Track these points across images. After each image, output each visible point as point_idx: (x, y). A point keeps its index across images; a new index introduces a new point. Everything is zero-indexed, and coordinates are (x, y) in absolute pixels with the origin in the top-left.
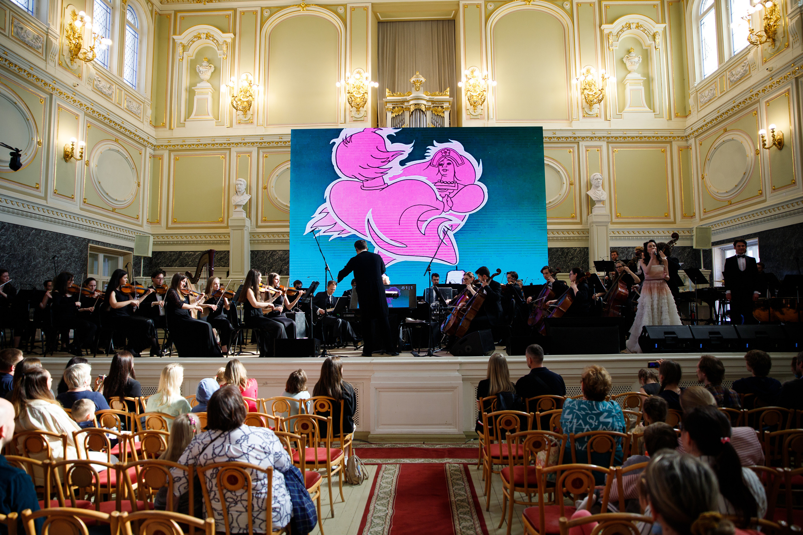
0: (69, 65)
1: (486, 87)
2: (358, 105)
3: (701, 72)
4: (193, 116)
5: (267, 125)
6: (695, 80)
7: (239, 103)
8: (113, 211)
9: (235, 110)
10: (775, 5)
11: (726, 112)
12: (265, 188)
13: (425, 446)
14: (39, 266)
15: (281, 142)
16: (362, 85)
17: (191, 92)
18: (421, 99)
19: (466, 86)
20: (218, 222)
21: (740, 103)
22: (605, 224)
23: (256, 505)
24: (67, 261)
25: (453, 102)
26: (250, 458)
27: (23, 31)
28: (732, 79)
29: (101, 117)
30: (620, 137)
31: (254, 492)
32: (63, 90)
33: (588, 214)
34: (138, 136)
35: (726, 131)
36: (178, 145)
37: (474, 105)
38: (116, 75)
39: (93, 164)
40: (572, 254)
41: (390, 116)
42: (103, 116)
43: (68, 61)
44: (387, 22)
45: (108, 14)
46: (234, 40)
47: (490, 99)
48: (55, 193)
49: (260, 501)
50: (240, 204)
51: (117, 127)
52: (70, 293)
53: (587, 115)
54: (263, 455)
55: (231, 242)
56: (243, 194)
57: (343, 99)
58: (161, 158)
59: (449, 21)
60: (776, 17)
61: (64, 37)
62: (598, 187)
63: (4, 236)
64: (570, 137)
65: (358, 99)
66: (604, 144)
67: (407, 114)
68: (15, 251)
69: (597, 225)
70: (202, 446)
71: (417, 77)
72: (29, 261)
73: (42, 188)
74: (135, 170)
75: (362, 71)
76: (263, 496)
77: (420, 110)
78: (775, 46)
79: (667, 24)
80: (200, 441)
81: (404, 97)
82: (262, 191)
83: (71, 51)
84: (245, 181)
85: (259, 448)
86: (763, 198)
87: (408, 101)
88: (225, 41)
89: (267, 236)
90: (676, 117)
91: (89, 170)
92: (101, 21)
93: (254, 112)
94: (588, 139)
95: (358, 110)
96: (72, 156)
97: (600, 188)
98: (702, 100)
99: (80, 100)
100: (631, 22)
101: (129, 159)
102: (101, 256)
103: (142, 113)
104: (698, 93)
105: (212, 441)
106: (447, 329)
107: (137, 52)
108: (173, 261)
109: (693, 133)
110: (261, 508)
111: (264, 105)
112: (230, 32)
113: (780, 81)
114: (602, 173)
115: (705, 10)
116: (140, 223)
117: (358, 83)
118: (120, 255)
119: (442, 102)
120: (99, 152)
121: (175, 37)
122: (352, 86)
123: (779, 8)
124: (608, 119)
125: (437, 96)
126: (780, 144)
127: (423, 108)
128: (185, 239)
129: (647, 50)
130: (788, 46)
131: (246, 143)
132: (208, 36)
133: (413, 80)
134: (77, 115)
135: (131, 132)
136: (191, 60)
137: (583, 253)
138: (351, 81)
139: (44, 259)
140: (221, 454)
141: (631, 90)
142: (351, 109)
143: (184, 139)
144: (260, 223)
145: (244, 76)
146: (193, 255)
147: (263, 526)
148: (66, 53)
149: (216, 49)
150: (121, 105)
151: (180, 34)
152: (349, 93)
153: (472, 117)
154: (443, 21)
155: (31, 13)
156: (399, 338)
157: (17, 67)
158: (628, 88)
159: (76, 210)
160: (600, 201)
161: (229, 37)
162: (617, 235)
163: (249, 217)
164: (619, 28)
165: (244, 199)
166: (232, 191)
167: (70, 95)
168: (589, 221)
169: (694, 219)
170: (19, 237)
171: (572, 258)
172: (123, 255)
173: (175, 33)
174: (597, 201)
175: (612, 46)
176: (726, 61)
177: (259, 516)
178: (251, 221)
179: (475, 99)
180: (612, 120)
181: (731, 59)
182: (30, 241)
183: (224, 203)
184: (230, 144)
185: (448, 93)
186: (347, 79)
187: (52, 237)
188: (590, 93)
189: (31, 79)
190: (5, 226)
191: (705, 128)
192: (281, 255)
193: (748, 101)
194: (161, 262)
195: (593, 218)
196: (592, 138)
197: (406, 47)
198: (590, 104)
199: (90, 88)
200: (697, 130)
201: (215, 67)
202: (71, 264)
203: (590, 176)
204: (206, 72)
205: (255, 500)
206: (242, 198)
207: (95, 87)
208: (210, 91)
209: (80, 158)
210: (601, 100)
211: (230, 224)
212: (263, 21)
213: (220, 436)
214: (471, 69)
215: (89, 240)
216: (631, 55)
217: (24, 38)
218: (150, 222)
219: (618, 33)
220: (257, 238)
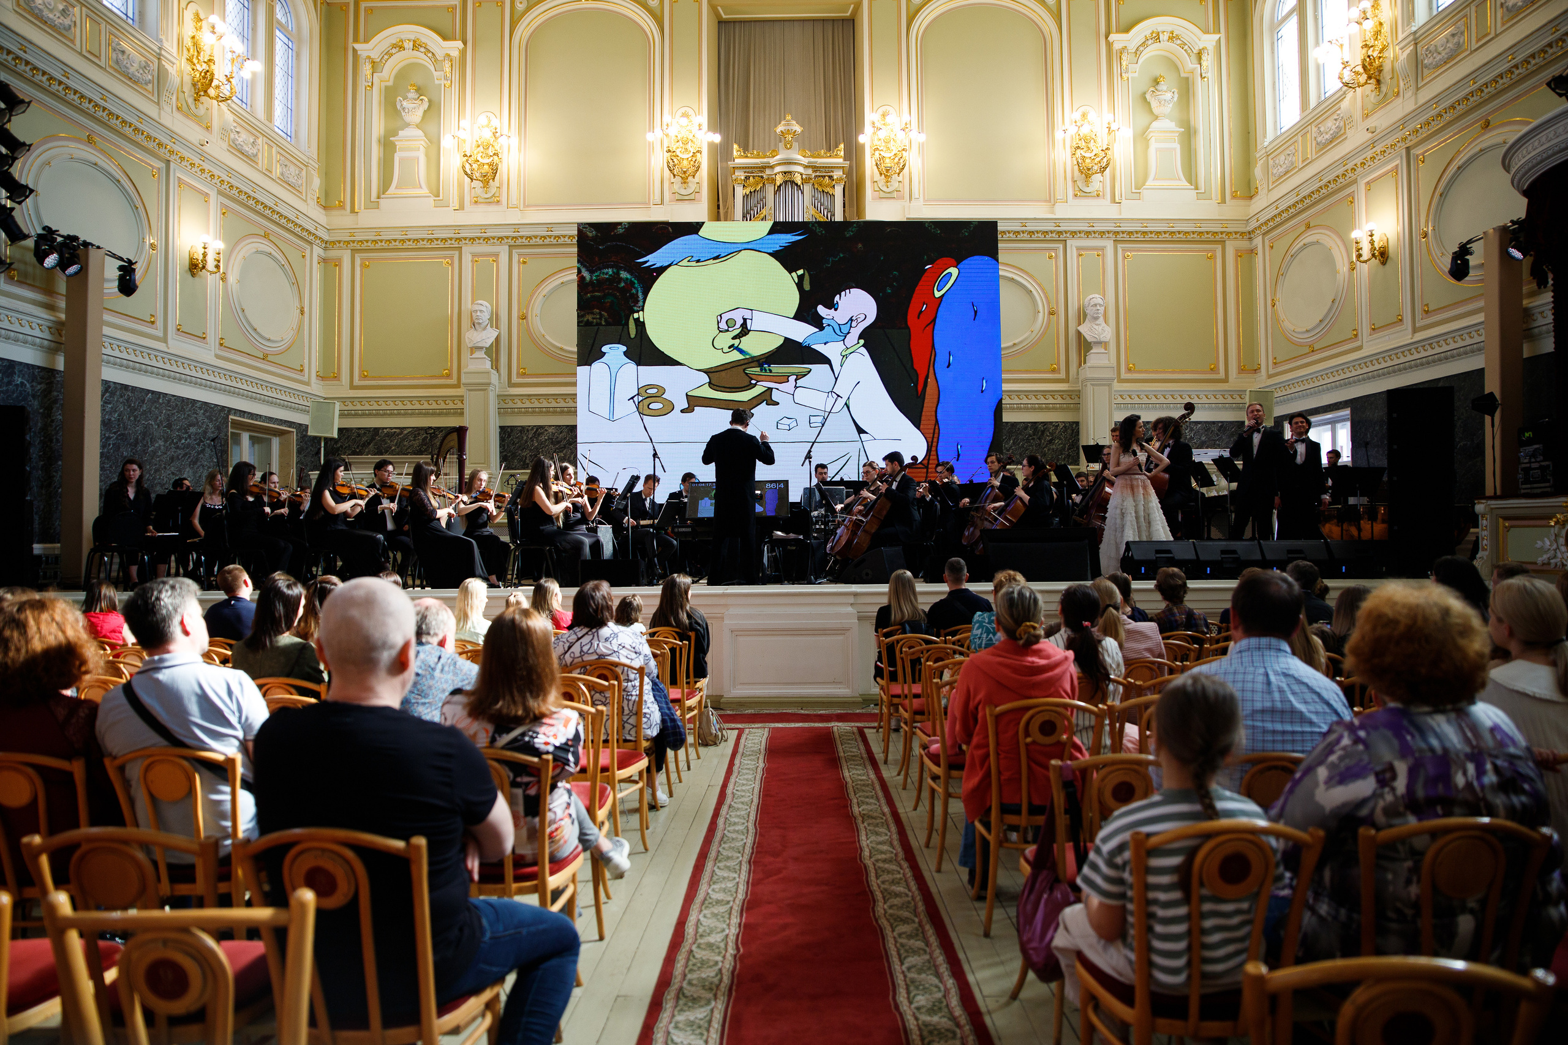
0: (193, 107)
1: (907, 144)
2: (685, 172)
3: (1276, 122)
4: (392, 190)
5: (525, 206)
6: (1265, 137)
7: (475, 166)
8: (265, 358)
9: (467, 180)
10: (1381, 24)
11: (1309, 196)
12: (524, 317)
13: (803, 712)
14: (160, 453)
15: (550, 237)
16: (691, 137)
17: (388, 146)
18: (795, 164)
19: (872, 141)
20: (442, 377)
21: (1329, 182)
22: (1107, 383)
23: (626, 708)
24: (198, 444)
25: (851, 166)
26: (621, 657)
27: (125, 57)
28: (1319, 139)
29: (243, 197)
30: (1137, 232)
31: (625, 693)
32: (186, 153)
33: (1080, 365)
34: (300, 226)
35: (1308, 227)
36: (367, 241)
37: (886, 173)
38: (263, 120)
39: (232, 279)
40: (1051, 434)
41: (740, 192)
42: (246, 193)
43: (190, 101)
44: (734, 22)
45: (246, 10)
46: (463, 53)
47: (915, 162)
48: (179, 330)
49: (631, 703)
50: (480, 345)
51: (268, 212)
52: (252, 494)
53: (1081, 194)
54: (634, 656)
55: (466, 412)
56: (485, 329)
57: (659, 160)
58: (338, 263)
59: (843, 20)
60: (1382, 43)
61: (184, 61)
62: (1096, 318)
63: (110, 403)
64: (1052, 232)
65: (685, 163)
66: (1109, 244)
67: (770, 190)
68: (125, 428)
69: (1092, 385)
70: (567, 646)
71: (788, 125)
72: (145, 446)
73: (160, 323)
74: (295, 286)
75: (691, 112)
76: (634, 698)
77: (793, 182)
78: (1379, 91)
79: (1222, 35)
80: (565, 640)
81: (765, 160)
82: (518, 323)
83: (194, 85)
84: (488, 305)
85: (629, 647)
86: (1358, 343)
87: (772, 167)
88: (448, 55)
89: (527, 402)
90: (1234, 197)
91: (225, 288)
92: (235, 24)
93: (501, 183)
94: (1082, 235)
95: (684, 181)
96: (204, 267)
97: (1101, 320)
98: (1275, 171)
99: (212, 169)
100: (1160, 29)
101: (287, 266)
102: (245, 437)
103: (304, 184)
104: (1270, 157)
105: (579, 639)
106: (837, 549)
107: (293, 75)
108: (364, 444)
109: (1259, 227)
110: (631, 711)
111: (519, 171)
112: (455, 39)
113: (1385, 151)
114: (1104, 295)
115: (1284, 14)
116: (306, 378)
117: (684, 134)
118: (275, 435)
119: (831, 168)
120: (240, 256)
121: (357, 46)
122: (674, 138)
123: (1386, 29)
124: (1117, 200)
125: (822, 157)
126: (1383, 255)
127: (798, 179)
128: (384, 407)
129: (1187, 79)
130: (1398, 94)
131: (488, 238)
132: (417, 45)
133: (780, 129)
134: (207, 195)
135: (289, 220)
136: (386, 87)
137: (1069, 431)
138: (673, 131)
139: (166, 441)
140: (590, 652)
141: (1157, 150)
142: (673, 180)
143: (378, 230)
144: (515, 379)
145: (482, 120)
146: (399, 434)
147: (633, 732)
148: (188, 88)
149: (432, 68)
150: (271, 172)
151: (366, 41)
152: (669, 151)
153: (882, 194)
154: (833, 21)
155: (130, 22)
156: (763, 563)
157: (106, 112)
158: (1153, 146)
159: (210, 359)
160: (1099, 343)
161: (454, 47)
162: (1128, 400)
163: (497, 368)
164: (1140, 39)
165: (487, 337)
166: (466, 322)
167: (197, 161)
168: (1081, 377)
169: (1256, 376)
170: (129, 406)
171: (1051, 440)
172: (279, 435)
173: (356, 40)
174: (1095, 343)
175: (1127, 72)
176: (1311, 107)
177: (629, 721)
178: (500, 375)
179: (888, 163)
180: (1124, 201)
181: (1319, 104)
182: (144, 413)
183: (451, 343)
184: (460, 239)
185: (842, 153)
186: (665, 127)
187: (177, 405)
188: (1087, 155)
189: (139, 138)
190: (109, 387)
191: (1278, 219)
192: (553, 434)
193: (1341, 180)
194: (341, 446)
195: (1087, 372)
196: (1088, 233)
197: (767, 66)
198: (1086, 173)
199: (225, 146)
200: (1266, 223)
201: (430, 101)
202: (204, 450)
203: (1084, 299)
204: (413, 111)
205: (626, 702)
206: (484, 334)
207: (231, 143)
208: (421, 144)
209: (215, 270)
210: (1105, 168)
211: (463, 380)
212: (516, 17)
213: (587, 633)
214: (880, 111)
215: (230, 410)
216: (1159, 87)
217: (127, 68)
218: (322, 378)
219: (1137, 50)
220: (511, 405)
